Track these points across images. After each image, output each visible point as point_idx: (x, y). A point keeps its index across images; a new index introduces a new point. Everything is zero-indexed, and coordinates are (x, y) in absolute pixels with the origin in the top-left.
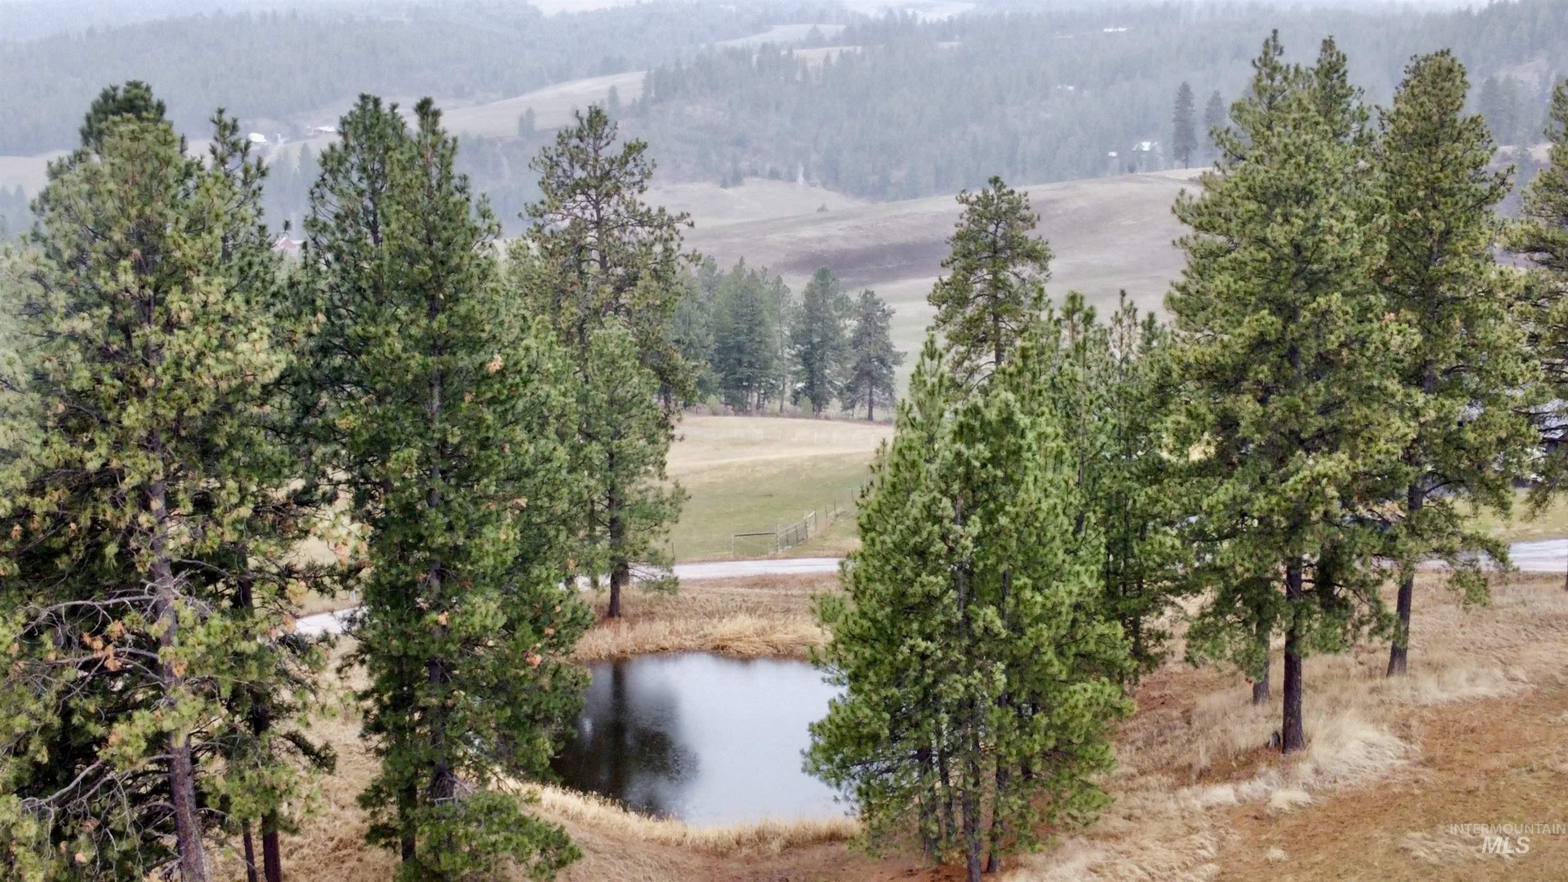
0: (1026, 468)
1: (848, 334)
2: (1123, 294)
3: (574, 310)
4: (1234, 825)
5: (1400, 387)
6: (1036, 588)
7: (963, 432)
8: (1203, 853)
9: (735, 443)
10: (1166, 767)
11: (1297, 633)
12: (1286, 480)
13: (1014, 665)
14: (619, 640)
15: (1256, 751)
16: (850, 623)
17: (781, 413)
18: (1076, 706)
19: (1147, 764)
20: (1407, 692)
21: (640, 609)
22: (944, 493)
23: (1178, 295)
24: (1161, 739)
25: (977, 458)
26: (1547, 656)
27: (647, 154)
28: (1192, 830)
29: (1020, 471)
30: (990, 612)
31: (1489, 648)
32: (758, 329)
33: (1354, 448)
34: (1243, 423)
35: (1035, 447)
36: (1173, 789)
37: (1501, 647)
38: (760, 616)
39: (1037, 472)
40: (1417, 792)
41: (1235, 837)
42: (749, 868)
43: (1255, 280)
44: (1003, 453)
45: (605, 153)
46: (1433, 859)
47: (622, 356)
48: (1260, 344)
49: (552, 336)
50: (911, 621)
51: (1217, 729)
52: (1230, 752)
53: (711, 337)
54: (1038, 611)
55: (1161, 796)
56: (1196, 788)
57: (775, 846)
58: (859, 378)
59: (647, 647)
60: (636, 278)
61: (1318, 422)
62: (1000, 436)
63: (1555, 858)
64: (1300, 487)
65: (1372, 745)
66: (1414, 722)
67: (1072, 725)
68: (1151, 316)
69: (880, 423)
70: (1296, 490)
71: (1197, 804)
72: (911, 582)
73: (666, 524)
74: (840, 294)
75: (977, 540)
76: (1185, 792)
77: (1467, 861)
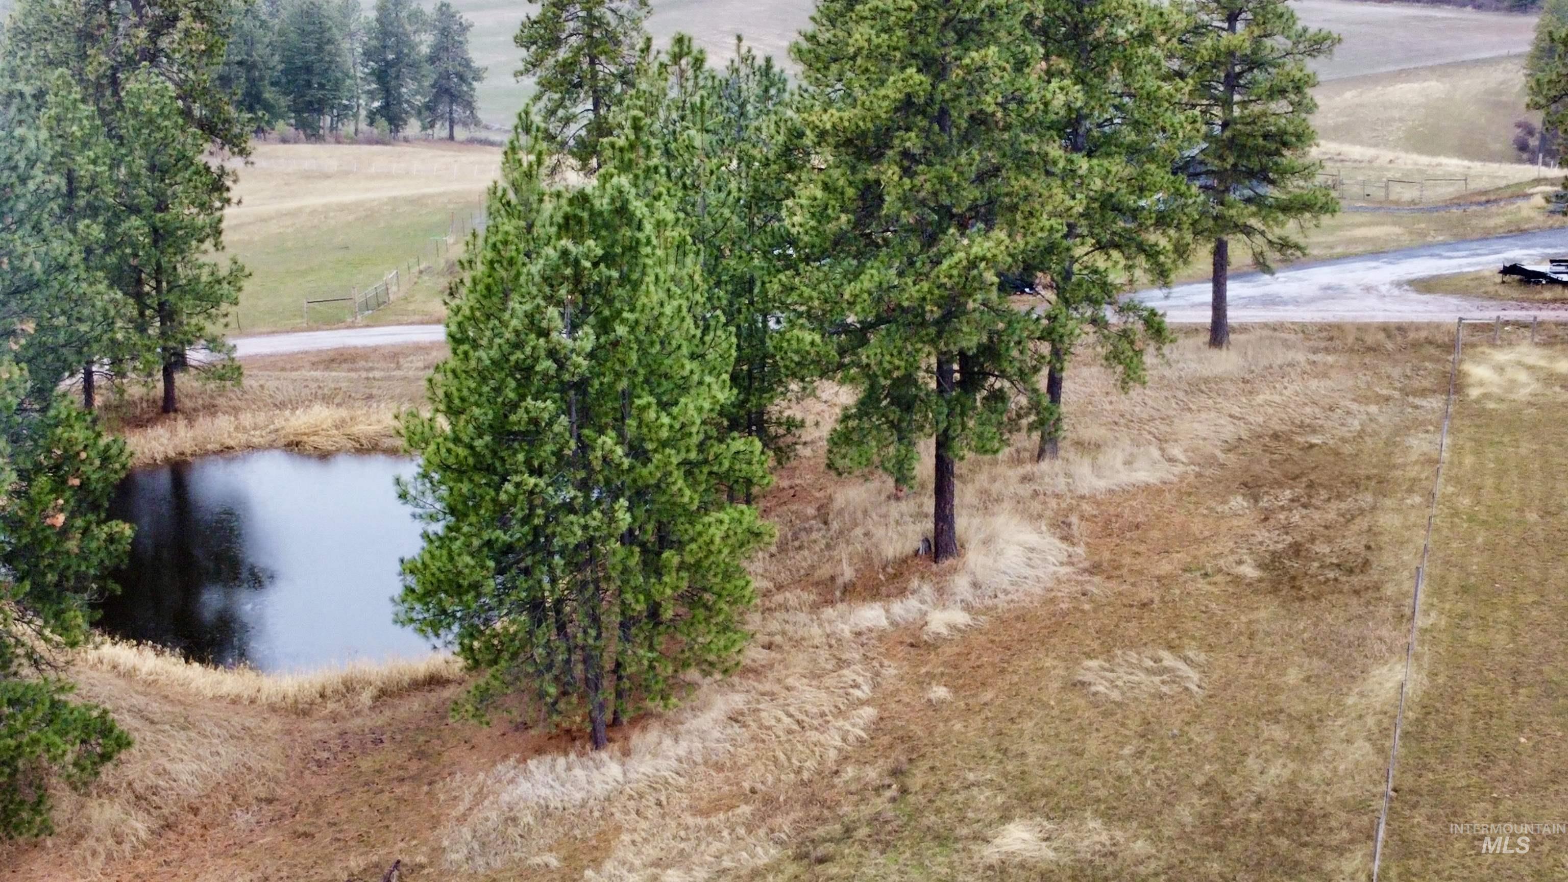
0: (645, 266)
1: (425, 50)
2: (739, 39)
3: (103, 58)
4: (888, 654)
5: (1061, 152)
6: (664, 406)
7: (569, 225)
8: (857, 693)
9: (308, 176)
10: (805, 580)
11: (951, 432)
12: (939, 263)
13: (639, 495)
14: (177, 441)
15: (904, 561)
16: (443, 451)
17: (355, 139)
18: (712, 542)
19: (783, 577)
20: (1061, 482)
21: (200, 402)
22: (549, 299)
23: (805, 45)
24: (797, 544)
25: (587, 258)
26: (1202, 430)
28: (842, 663)
29: (639, 269)
30: (608, 440)
31: (1141, 421)
32: (328, 47)
33: (1012, 223)
34: (887, 198)
35: (655, 241)
36: (815, 607)
37: (1152, 419)
38: (339, 405)
39: (658, 270)
40: (1087, 607)
41: (891, 671)
42: (337, 727)
43: (899, 33)
44: (618, 250)
46: (1115, 695)
47: (161, 114)
48: (907, 104)
49: (77, 93)
50: (515, 453)
51: (859, 531)
52: (876, 562)
53: (277, 58)
54: (664, 434)
55: (802, 617)
56: (841, 607)
57: (366, 698)
58: (436, 99)
59: (209, 447)
60: (176, 18)
61: (971, 194)
62: (613, 229)
63: (1247, 688)
64: (955, 272)
65: (1032, 550)
66: (1074, 519)
67: (706, 564)
68: (768, 60)
69: (462, 143)
70: (951, 277)
71: (845, 630)
72: (514, 406)
73: (224, 307)
74: (414, 6)
75: (591, 355)
76: (829, 612)
77: (1153, 696)
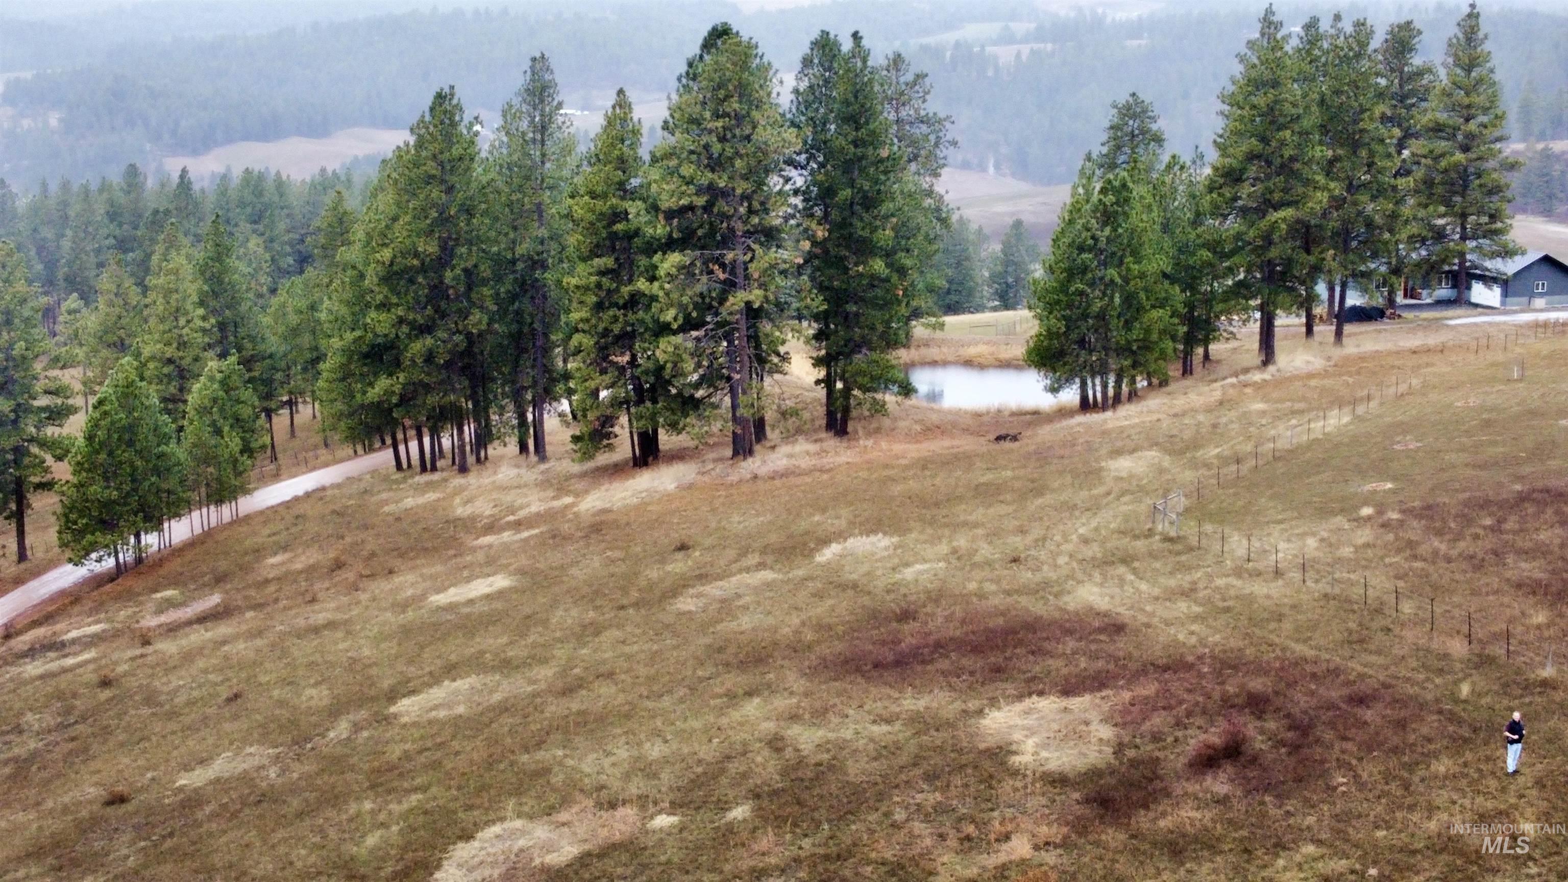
0: (1132, 206)
6: (1136, 263)
7: (1103, 191)
22: (1093, 217)
25: (1109, 202)
27: (927, 81)
29: (1129, 208)
30: (1114, 273)
33: (1297, 207)
35: (1137, 199)
39: (1138, 211)
44: (1122, 200)
45: (902, 80)
48: (1251, 156)
54: (1137, 273)
61: (1280, 196)
62: (1119, 192)
72: (1076, 260)
74: (1031, 243)
75: (1108, 239)
